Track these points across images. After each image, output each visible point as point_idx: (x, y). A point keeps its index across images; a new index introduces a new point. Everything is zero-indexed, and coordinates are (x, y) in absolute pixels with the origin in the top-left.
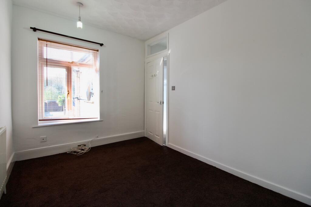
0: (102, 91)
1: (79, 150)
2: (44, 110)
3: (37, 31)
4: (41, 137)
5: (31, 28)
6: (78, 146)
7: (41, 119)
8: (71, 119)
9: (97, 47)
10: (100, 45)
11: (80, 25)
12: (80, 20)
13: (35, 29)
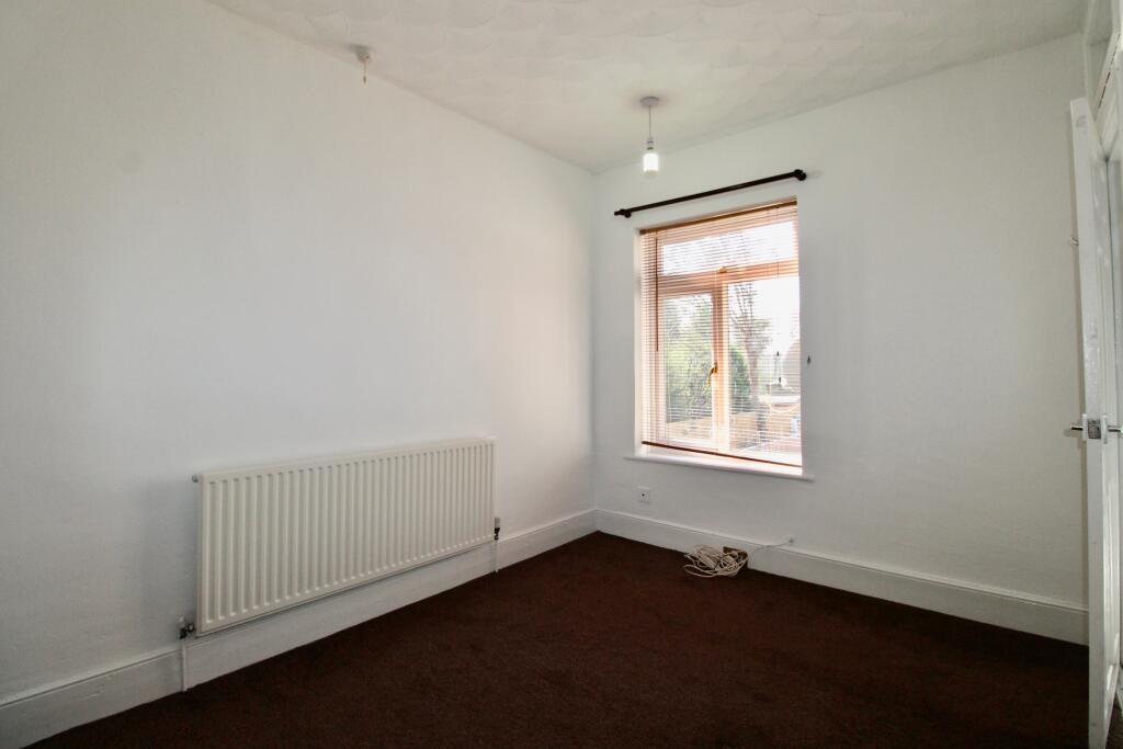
0: (809, 360)
1: (711, 564)
2: (663, 417)
3: (634, 214)
4: (640, 487)
5: (616, 213)
6: (726, 550)
7: (654, 441)
8: (712, 453)
9: (790, 188)
10: (794, 179)
11: (651, 162)
12: (650, 148)
13: (626, 213)
